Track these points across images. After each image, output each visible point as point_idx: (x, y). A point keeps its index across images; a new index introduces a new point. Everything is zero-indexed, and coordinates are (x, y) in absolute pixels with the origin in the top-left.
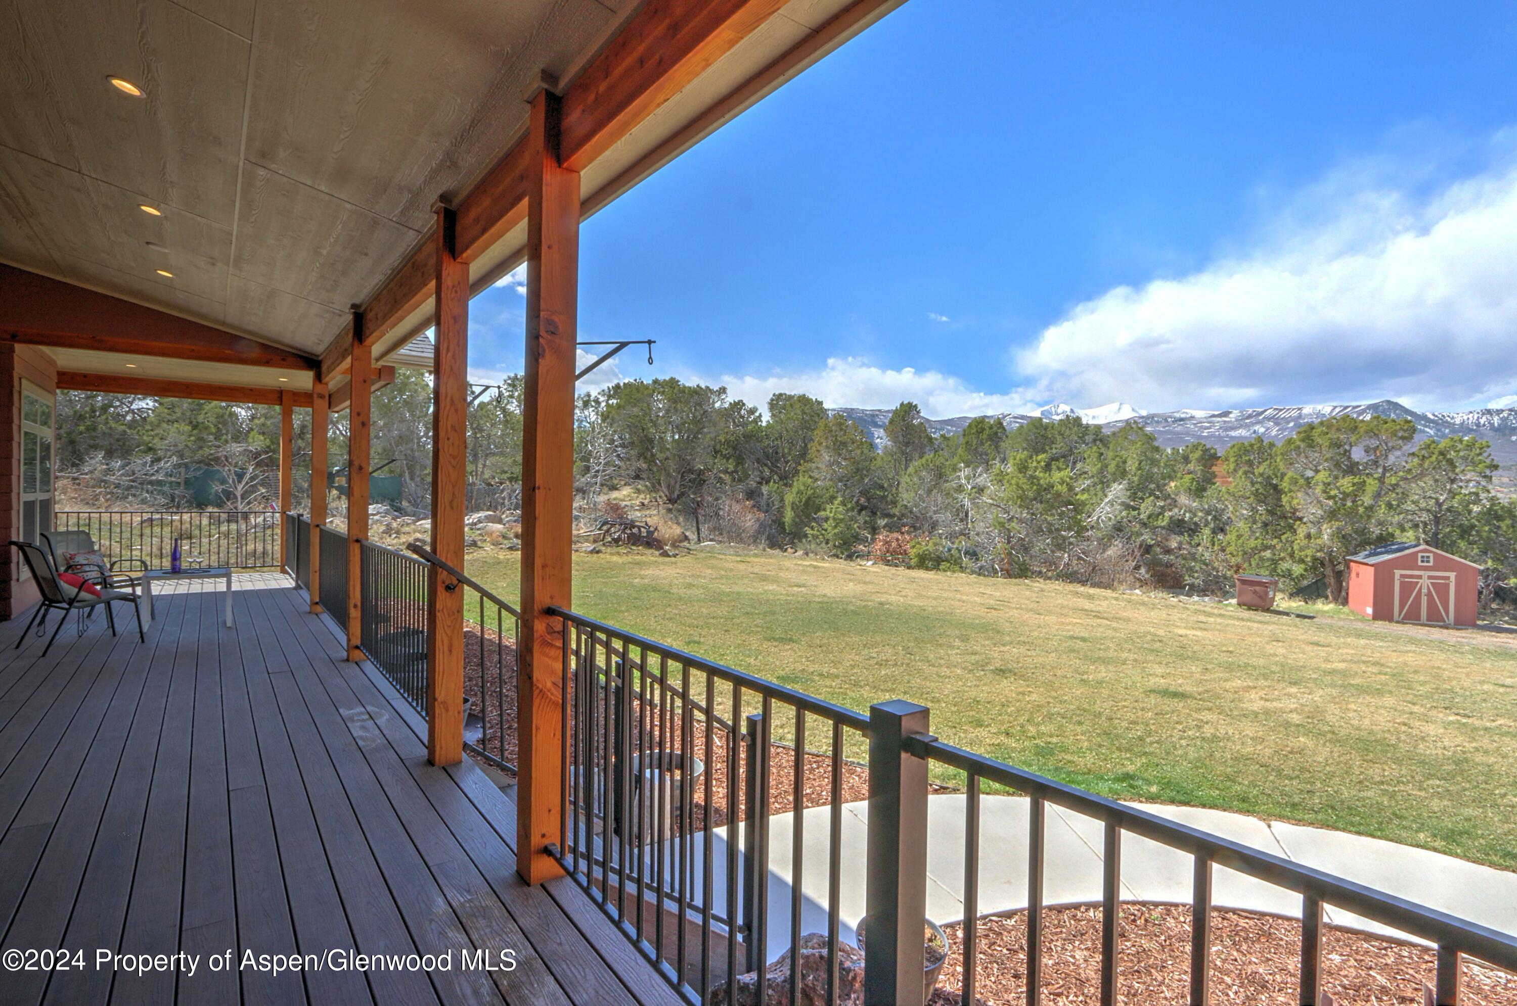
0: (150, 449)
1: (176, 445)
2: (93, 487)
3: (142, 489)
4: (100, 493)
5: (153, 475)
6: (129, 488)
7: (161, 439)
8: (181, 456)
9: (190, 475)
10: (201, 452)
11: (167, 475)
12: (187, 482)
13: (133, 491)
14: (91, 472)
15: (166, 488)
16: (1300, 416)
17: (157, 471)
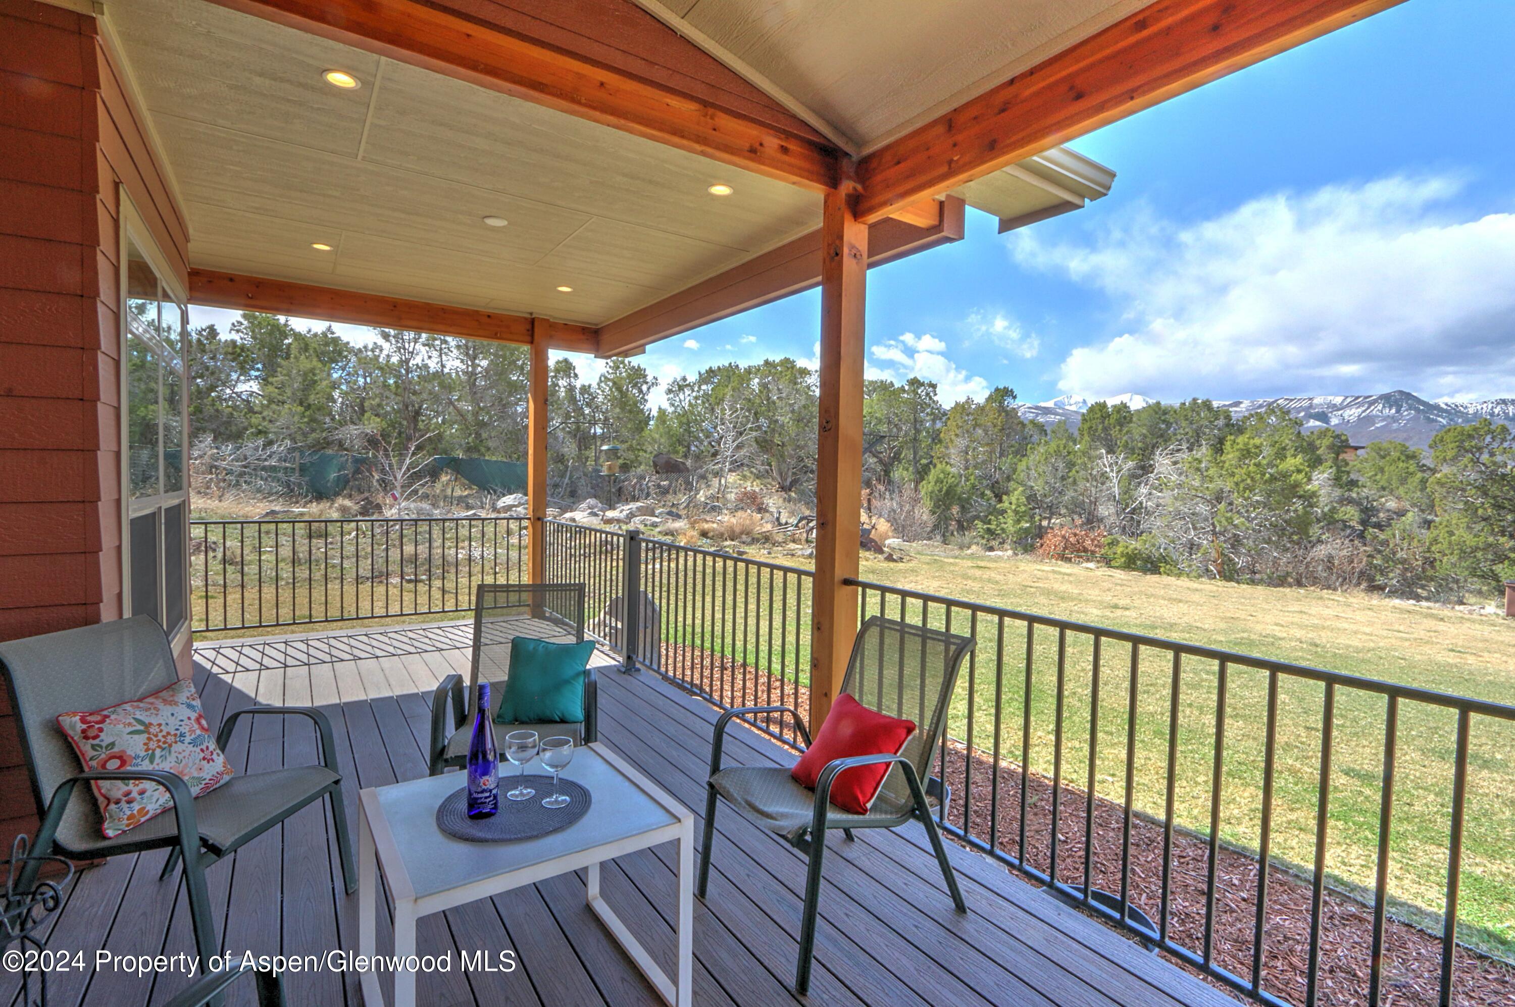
0: (260, 432)
1: (288, 428)
2: (203, 473)
3: (256, 475)
4: (211, 479)
5: (266, 460)
6: (242, 475)
7: (271, 421)
8: (294, 440)
9: (306, 460)
10: (314, 435)
11: (280, 460)
12: (303, 469)
13: (247, 478)
14: (201, 457)
15: (280, 475)
16: (1311, 406)
17: (270, 456)
